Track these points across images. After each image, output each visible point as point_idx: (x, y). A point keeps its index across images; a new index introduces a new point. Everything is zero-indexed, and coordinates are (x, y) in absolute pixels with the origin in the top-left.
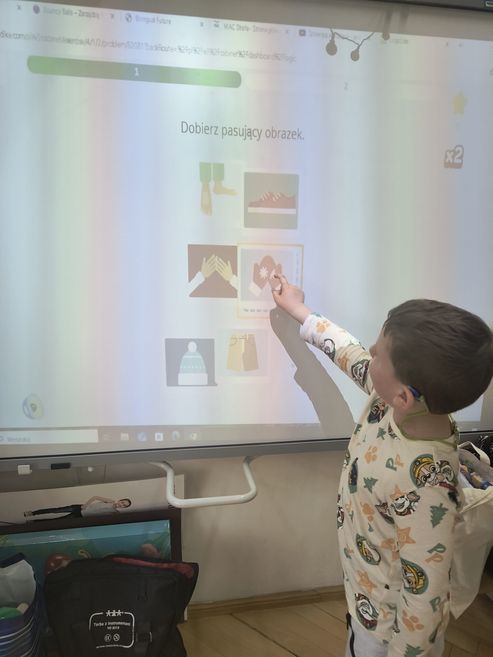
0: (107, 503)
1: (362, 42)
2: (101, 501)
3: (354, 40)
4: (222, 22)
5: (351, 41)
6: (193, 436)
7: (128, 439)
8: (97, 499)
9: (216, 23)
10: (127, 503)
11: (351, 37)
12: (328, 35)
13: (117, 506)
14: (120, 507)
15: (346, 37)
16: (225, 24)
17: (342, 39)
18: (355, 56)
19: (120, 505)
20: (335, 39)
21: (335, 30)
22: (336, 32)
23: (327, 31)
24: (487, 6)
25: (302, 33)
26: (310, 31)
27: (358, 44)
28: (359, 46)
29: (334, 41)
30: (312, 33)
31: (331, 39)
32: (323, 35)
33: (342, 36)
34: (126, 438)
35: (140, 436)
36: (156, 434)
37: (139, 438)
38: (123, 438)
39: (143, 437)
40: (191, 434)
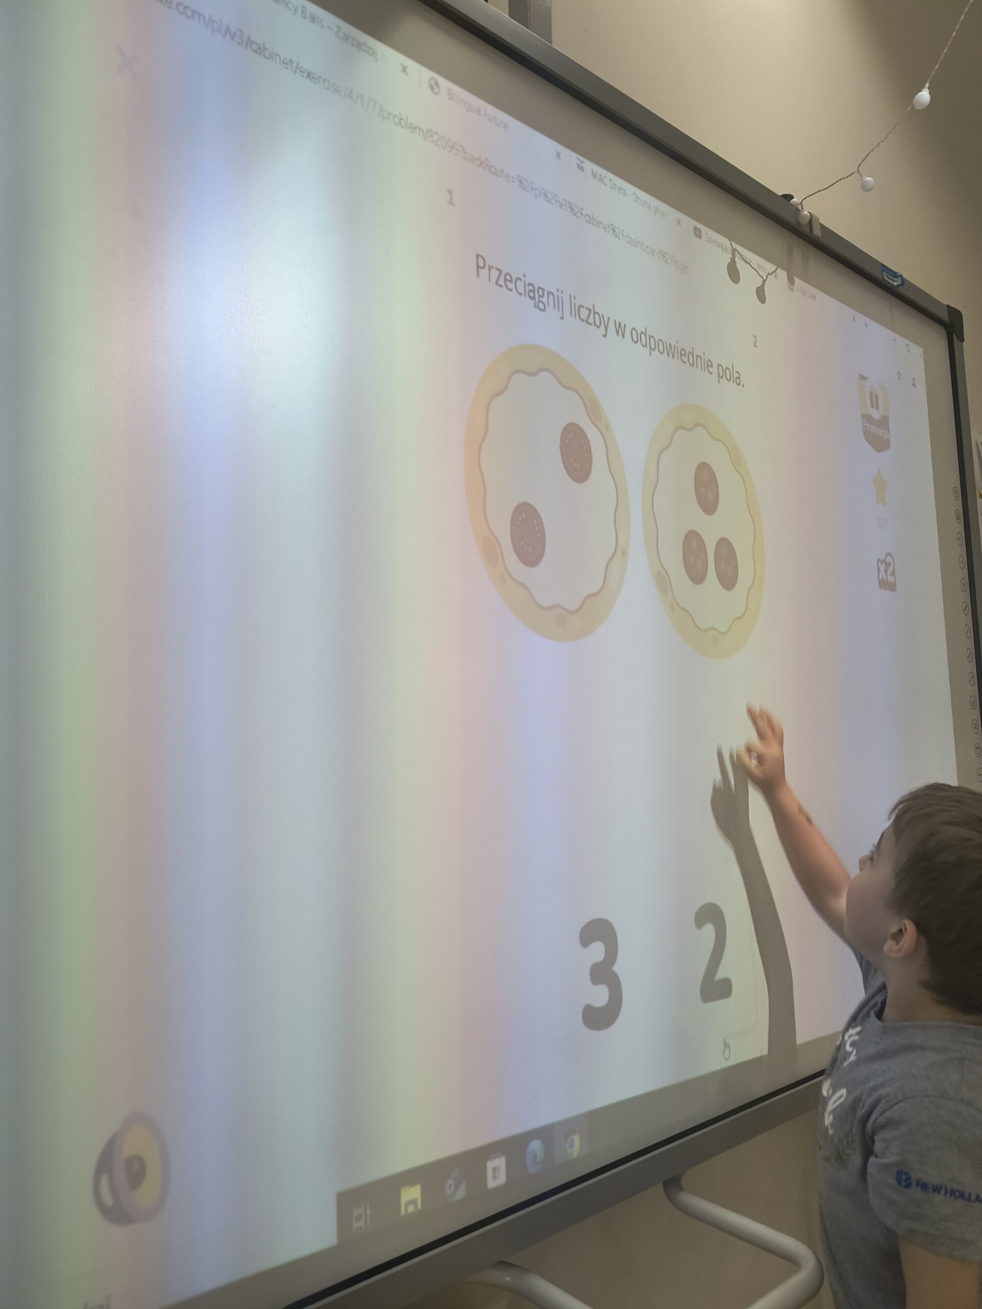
1: (767, 277)
3: (758, 270)
4: (589, 165)
5: (754, 269)
6: (572, 1145)
7: (419, 1206)
9: (579, 163)
11: (754, 264)
12: (729, 250)
15: (748, 260)
16: (592, 170)
17: (744, 263)
18: (761, 294)
20: (737, 259)
21: (735, 246)
22: (736, 248)
23: (726, 242)
24: (885, 279)
25: (698, 233)
26: (707, 234)
27: (763, 278)
28: (764, 282)
29: (735, 262)
30: (710, 238)
31: (731, 257)
32: (722, 246)
33: (744, 258)
34: (414, 1202)
35: (450, 1185)
36: (490, 1165)
37: (449, 1192)
38: (408, 1204)
39: (457, 1185)
40: (568, 1141)
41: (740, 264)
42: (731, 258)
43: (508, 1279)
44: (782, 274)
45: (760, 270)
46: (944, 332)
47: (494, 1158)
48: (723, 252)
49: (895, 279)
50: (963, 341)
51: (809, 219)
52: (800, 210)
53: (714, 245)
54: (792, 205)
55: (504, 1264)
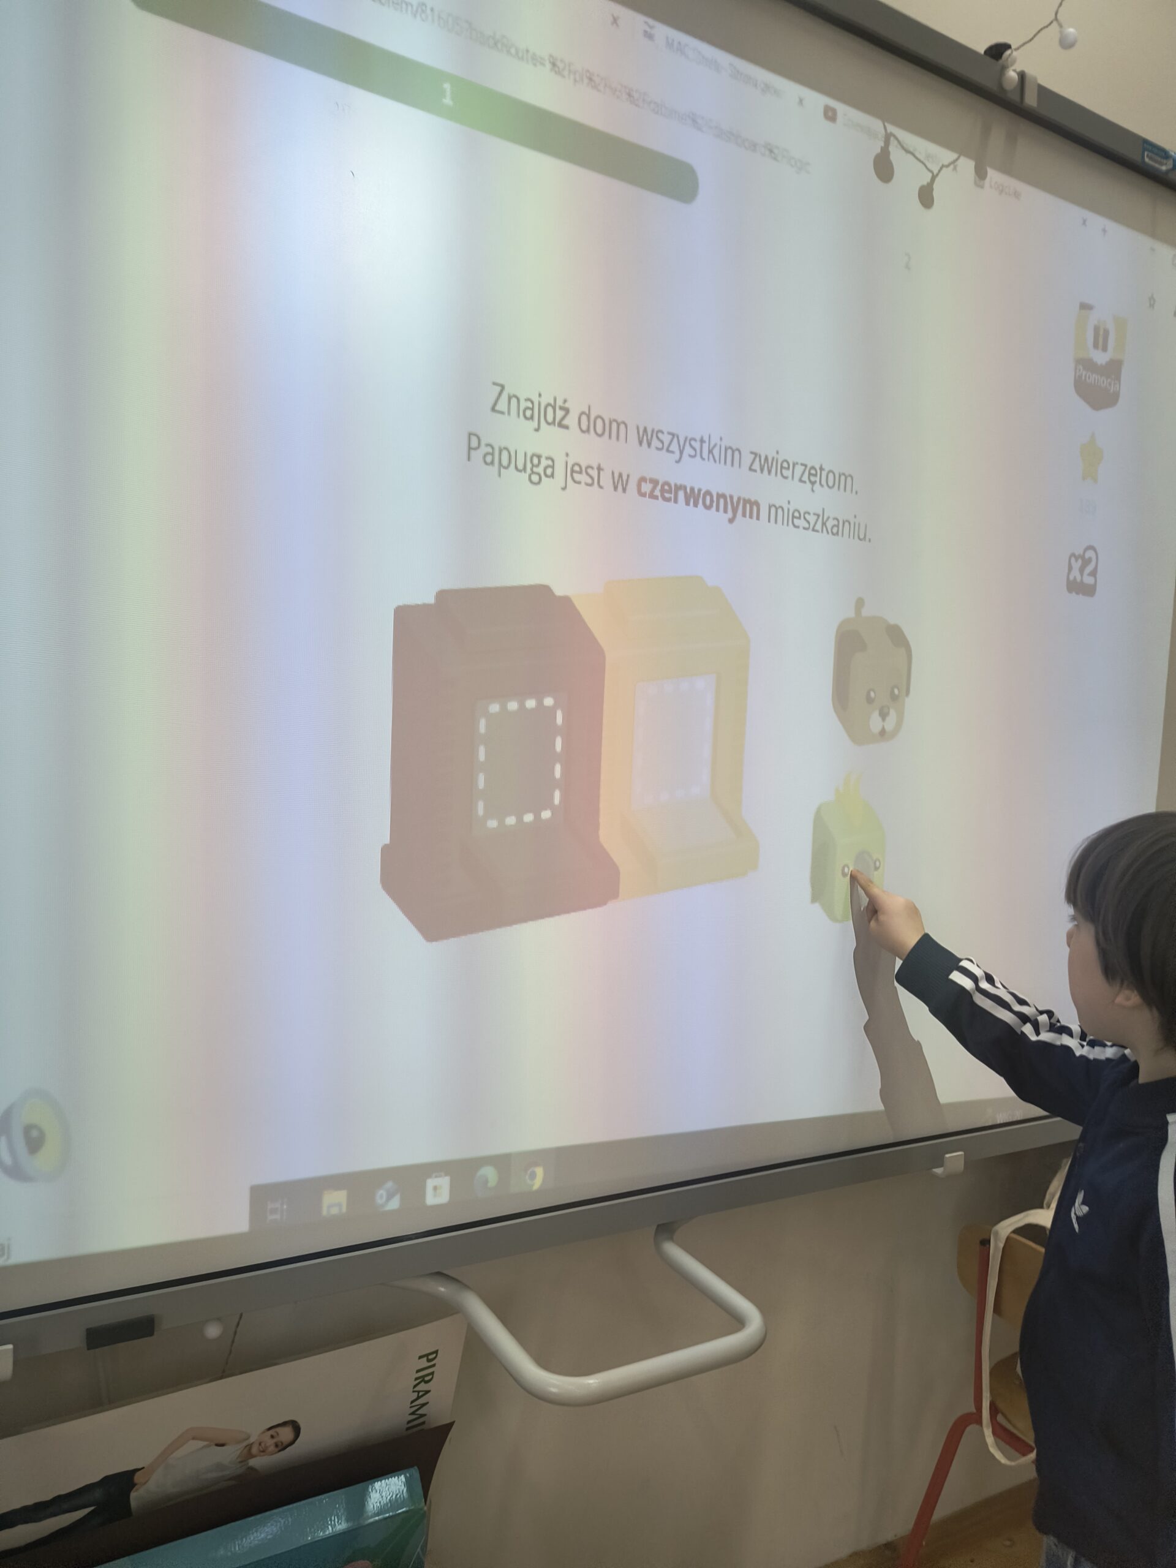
0: (222, 1445)
1: (939, 171)
2: (205, 1443)
3: (925, 162)
4: (664, 32)
5: (920, 160)
6: (533, 1176)
7: (344, 1209)
8: (194, 1439)
9: (648, 30)
10: (286, 1434)
11: (921, 153)
12: (878, 135)
13: (254, 1450)
14: (263, 1451)
15: (911, 149)
16: (667, 38)
17: (903, 152)
18: (926, 197)
19: (263, 1445)
20: (891, 149)
22: (893, 132)
23: (877, 125)
24: (1146, 162)
25: (830, 115)
26: (846, 115)
27: (933, 174)
28: (934, 178)
29: (888, 153)
30: (850, 120)
31: (883, 145)
32: (869, 130)
33: (905, 145)
34: (339, 1205)
35: (381, 1195)
36: (430, 1183)
37: (380, 1201)
38: (329, 1207)
39: (390, 1197)
40: (529, 1172)
41: (896, 155)
44: (967, 165)
45: (928, 160)
47: (436, 1177)
48: (870, 139)
49: (1163, 161)
51: (1019, 80)
52: (1008, 70)
53: (857, 131)
55: (442, 1275)
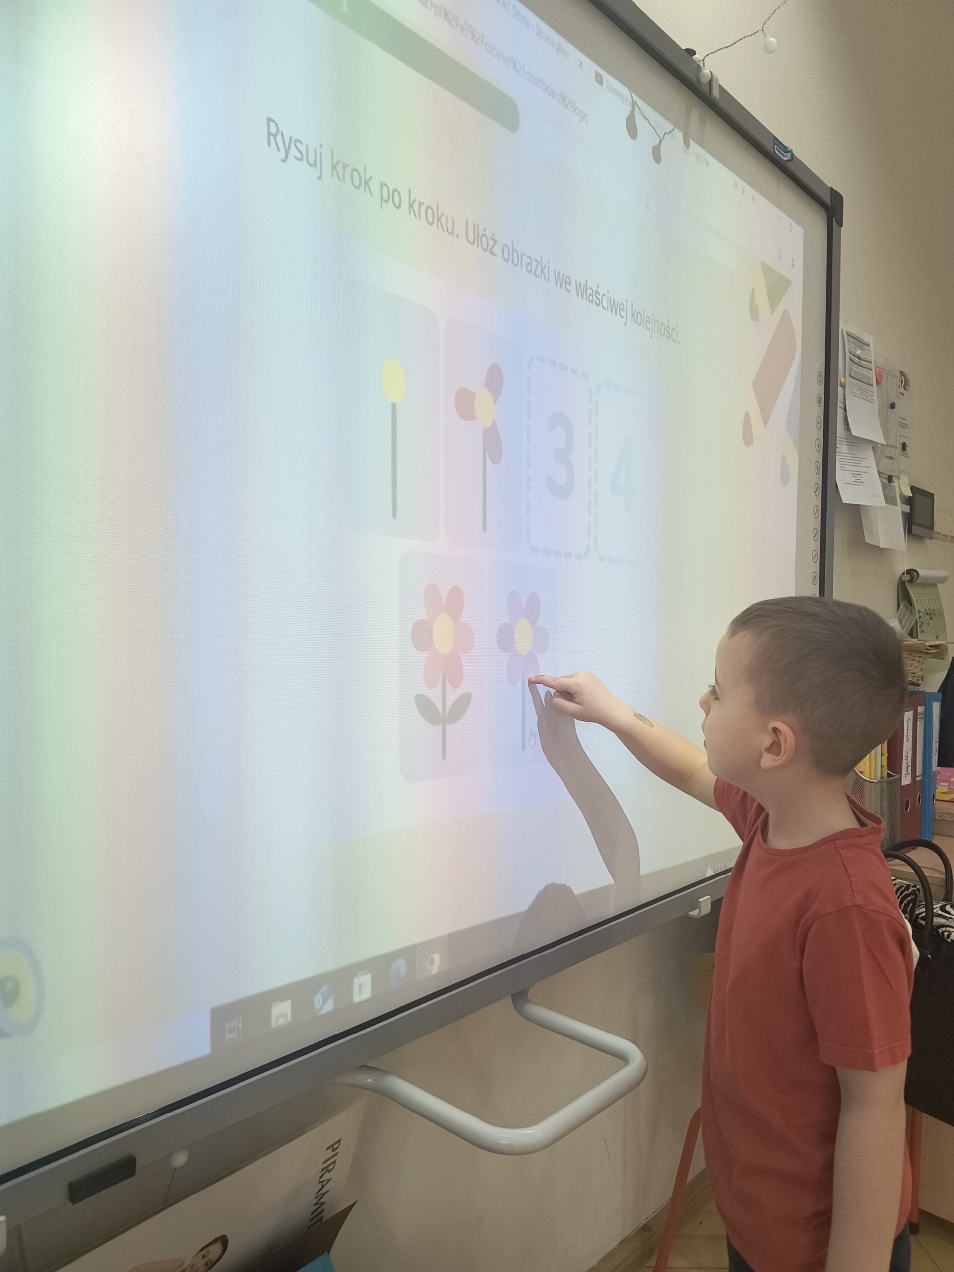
1: (664, 136)
3: (655, 128)
5: (652, 126)
6: (432, 962)
7: (289, 1019)
11: (652, 120)
12: (628, 101)
15: (647, 116)
17: (642, 117)
18: (657, 155)
19: (195, 1267)
20: (636, 113)
21: (635, 98)
22: (636, 101)
23: (625, 92)
24: (776, 154)
25: (599, 80)
26: (607, 81)
27: (660, 137)
28: (661, 141)
29: (634, 116)
30: (611, 86)
31: (631, 109)
32: (622, 97)
33: (643, 113)
34: (284, 1015)
35: (319, 1000)
36: (356, 982)
37: (317, 1005)
38: (278, 1018)
39: (325, 1000)
40: (429, 959)
41: (639, 120)
42: (630, 111)
43: (370, 1080)
44: (679, 135)
45: (657, 127)
46: (825, 215)
47: (360, 976)
48: (623, 103)
49: (785, 154)
50: (841, 226)
51: (709, 80)
52: (701, 67)
53: (615, 95)
54: (694, 61)
55: (365, 1068)
